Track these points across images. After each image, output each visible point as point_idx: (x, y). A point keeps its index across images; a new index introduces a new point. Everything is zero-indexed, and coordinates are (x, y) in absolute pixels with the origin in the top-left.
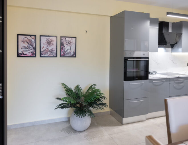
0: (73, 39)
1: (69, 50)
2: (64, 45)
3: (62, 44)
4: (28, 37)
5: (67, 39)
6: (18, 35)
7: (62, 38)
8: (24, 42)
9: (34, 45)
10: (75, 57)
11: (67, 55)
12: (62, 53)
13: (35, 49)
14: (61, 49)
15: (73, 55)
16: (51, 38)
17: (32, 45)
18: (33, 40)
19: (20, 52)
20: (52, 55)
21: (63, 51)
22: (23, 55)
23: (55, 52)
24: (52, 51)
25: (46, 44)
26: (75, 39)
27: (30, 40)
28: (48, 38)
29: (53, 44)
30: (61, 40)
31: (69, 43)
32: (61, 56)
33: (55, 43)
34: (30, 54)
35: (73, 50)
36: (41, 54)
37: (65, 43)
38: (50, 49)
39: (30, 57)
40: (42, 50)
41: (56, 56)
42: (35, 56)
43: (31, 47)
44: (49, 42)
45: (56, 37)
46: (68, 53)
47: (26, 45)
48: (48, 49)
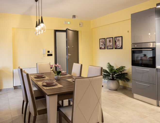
0: (120, 37)
1: (119, 45)
2: (116, 42)
3: (115, 42)
4: (103, 39)
5: (118, 38)
6: (100, 39)
7: (115, 38)
8: (101, 42)
9: (105, 43)
10: (122, 49)
11: (118, 48)
12: (115, 47)
13: (105, 45)
14: (115, 44)
15: (121, 48)
16: (110, 39)
17: (104, 43)
18: (104, 41)
19: (100, 47)
20: (111, 48)
21: (116, 45)
22: (101, 48)
23: (112, 46)
24: (111, 46)
25: (109, 42)
26: (121, 37)
27: (103, 41)
28: (109, 39)
29: (111, 42)
30: (115, 39)
31: (119, 40)
32: (115, 48)
33: (112, 41)
34: (103, 48)
35: (121, 45)
36: (107, 48)
37: (117, 40)
38: (110, 44)
39: (104, 49)
40: (107, 46)
41: (113, 49)
42: (105, 49)
43: (104, 44)
44: (110, 41)
45: (113, 38)
46: (118, 47)
47: (102, 43)
48: (109, 44)
